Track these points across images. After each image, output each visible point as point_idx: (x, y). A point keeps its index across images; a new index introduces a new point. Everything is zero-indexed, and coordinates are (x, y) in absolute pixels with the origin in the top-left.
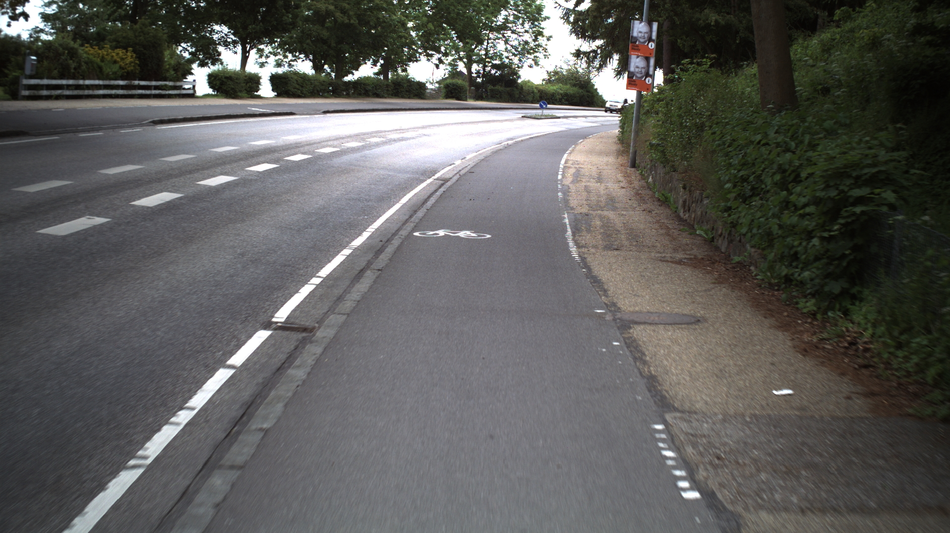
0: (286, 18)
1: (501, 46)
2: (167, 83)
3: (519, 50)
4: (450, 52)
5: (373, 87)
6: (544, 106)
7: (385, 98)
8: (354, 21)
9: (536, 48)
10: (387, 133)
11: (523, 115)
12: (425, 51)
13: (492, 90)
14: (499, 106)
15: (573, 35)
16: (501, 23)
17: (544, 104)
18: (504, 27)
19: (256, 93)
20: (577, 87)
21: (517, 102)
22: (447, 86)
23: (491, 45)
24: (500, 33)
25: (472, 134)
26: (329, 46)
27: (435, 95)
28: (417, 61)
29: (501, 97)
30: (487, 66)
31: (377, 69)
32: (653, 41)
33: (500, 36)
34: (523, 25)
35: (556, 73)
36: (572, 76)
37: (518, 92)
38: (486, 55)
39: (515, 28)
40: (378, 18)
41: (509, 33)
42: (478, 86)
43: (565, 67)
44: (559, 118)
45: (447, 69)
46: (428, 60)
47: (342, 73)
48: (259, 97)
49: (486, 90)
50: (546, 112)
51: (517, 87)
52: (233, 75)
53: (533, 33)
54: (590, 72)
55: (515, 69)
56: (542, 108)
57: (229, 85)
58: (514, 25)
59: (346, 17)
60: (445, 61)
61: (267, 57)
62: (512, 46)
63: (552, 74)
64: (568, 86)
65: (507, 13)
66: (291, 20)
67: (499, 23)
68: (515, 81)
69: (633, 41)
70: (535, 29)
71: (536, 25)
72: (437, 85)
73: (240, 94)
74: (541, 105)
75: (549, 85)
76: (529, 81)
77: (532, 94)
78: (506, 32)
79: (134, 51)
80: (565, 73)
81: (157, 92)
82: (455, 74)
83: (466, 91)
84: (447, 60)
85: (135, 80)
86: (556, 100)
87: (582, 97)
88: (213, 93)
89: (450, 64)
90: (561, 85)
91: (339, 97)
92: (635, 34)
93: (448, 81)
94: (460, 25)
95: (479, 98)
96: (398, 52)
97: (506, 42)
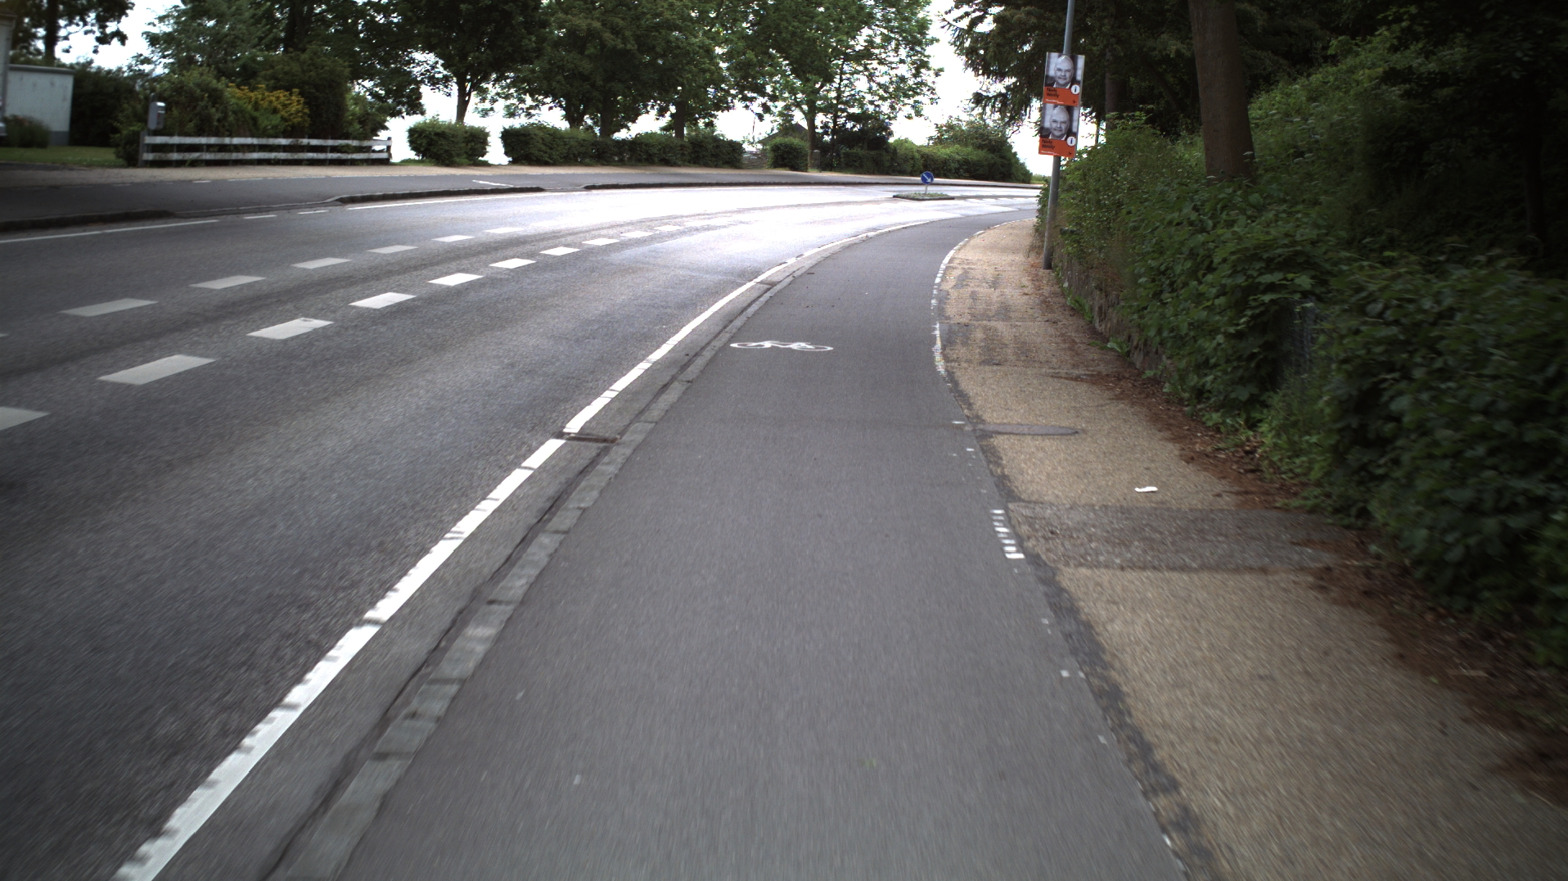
0: (527, 41)
1: (862, 84)
2: (349, 142)
3: (891, 90)
4: (781, 94)
5: (660, 150)
6: (929, 180)
7: (679, 166)
8: (632, 46)
9: (918, 88)
10: (685, 219)
11: (895, 194)
12: (741, 92)
13: (847, 155)
14: (858, 180)
15: (970, 69)
16: (861, 48)
17: (929, 176)
18: (866, 54)
19: (480, 158)
20: (985, 151)
21: (887, 173)
22: (776, 148)
23: (845, 82)
24: (861, 64)
25: (814, 222)
26: (593, 85)
27: (757, 162)
28: (728, 108)
29: (861, 166)
30: (839, 117)
31: (666, 119)
32: (1078, 83)
33: (861, 68)
34: (897, 52)
35: (950, 127)
36: (977, 132)
37: (889, 158)
38: (838, 98)
39: (883, 56)
40: (669, 42)
41: (875, 64)
42: (825, 148)
43: (965, 119)
44: (952, 198)
45: (776, 121)
46: (747, 107)
47: (610, 127)
48: (486, 164)
49: (838, 155)
50: (932, 189)
51: (887, 150)
52: (447, 131)
53: (912, 64)
54: (1005, 126)
55: (883, 121)
56: (925, 182)
57: (441, 145)
58: (883, 50)
59: (619, 40)
60: (773, 109)
61: (494, 101)
62: (879, 84)
63: (944, 128)
64: (970, 149)
65: (870, 32)
66: (534, 45)
67: (858, 48)
68: (884, 140)
69: (1049, 82)
70: (916, 58)
71: (917, 52)
72: (760, 146)
73: (457, 159)
74: (923, 179)
75: (939, 146)
76: (906, 141)
77: (912, 162)
78: (869, 62)
79: (301, 94)
80: (964, 128)
81: (335, 156)
82: (788, 128)
83: (806, 155)
84: (776, 107)
85: (303, 137)
86: (950, 170)
87: (992, 166)
88: (417, 158)
89: (781, 114)
90: (957, 146)
91: (607, 165)
92: (1052, 73)
93: (778, 140)
94: (796, 51)
95: (826, 166)
96: (700, 96)
97: (871, 77)
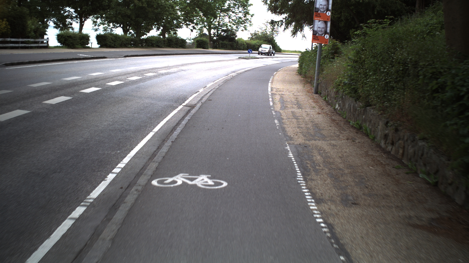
1: (227, 20)
2: (30, 40)
3: (236, 22)
4: (199, 23)
5: (156, 42)
6: (251, 52)
7: (161, 47)
8: (145, 5)
9: (245, 21)
11: (239, 57)
12: (185, 22)
13: (222, 43)
14: (225, 52)
16: (226, 8)
18: (228, 10)
19: (86, 46)
20: (267, 42)
21: (235, 50)
22: (198, 41)
23: (221, 19)
24: (226, 13)
26: (131, 19)
27: (191, 46)
28: (181, 28)
29: (227, 47)
30: (219, 31)
31: (159, 32)
32: (329, 11)
34: (238, 9)
35: (255, 34)
36: (264, 36)
37: (235, 44)
38: (219, 24)
39: (234, 10)
41: (231, 13)
42: (214, 41)
43: (260, 31)
44: (258, 58)
45: (197, 32)
46: (187, 27)
47: (140, 34)
48: (89, 48)
49: (219, 43)
50: (252, 55)
51: (235, 42)
52: (72, 35)
53: (243, 13)
54: (273, 34)
55: (234, 32)
56: (249, 53)
57: (70, 40)
59: (140, 3)
60: (196, 28)
62: (232, 20)
63: (253, 35)
64: (262, 41)
65: (229, 2)
68: (234, 39)
69: (316, 10)
70: (245, 11)
71: (245, 9)
72: (193, 41)
73: (77, 46)
75: (252, 40)
76: (241, 39)
77: (243, 46)
78: (229, 12)
79: (7, 21)
80: (260, 34)
81: (23, 45)
82: (202, 35)
83: (208, 43)
84: (198, 27)
85: (8, 38)
86: (256, 48)
88: (61, 46)
89: (199, 29)
90: (258, 40)
91: (137, 48)
92: (317, 6)
93: (198, 39)
94: (205, 8)
95: (215, 47)
96: (171, 23)
97: (229, 17)
